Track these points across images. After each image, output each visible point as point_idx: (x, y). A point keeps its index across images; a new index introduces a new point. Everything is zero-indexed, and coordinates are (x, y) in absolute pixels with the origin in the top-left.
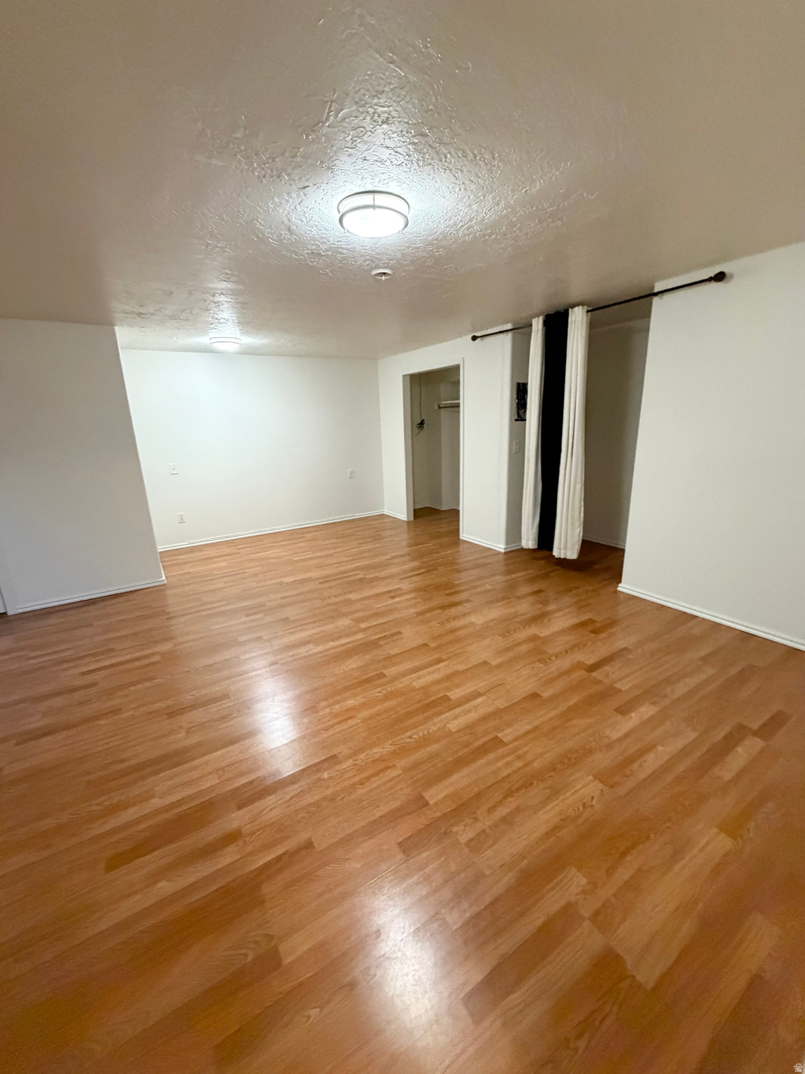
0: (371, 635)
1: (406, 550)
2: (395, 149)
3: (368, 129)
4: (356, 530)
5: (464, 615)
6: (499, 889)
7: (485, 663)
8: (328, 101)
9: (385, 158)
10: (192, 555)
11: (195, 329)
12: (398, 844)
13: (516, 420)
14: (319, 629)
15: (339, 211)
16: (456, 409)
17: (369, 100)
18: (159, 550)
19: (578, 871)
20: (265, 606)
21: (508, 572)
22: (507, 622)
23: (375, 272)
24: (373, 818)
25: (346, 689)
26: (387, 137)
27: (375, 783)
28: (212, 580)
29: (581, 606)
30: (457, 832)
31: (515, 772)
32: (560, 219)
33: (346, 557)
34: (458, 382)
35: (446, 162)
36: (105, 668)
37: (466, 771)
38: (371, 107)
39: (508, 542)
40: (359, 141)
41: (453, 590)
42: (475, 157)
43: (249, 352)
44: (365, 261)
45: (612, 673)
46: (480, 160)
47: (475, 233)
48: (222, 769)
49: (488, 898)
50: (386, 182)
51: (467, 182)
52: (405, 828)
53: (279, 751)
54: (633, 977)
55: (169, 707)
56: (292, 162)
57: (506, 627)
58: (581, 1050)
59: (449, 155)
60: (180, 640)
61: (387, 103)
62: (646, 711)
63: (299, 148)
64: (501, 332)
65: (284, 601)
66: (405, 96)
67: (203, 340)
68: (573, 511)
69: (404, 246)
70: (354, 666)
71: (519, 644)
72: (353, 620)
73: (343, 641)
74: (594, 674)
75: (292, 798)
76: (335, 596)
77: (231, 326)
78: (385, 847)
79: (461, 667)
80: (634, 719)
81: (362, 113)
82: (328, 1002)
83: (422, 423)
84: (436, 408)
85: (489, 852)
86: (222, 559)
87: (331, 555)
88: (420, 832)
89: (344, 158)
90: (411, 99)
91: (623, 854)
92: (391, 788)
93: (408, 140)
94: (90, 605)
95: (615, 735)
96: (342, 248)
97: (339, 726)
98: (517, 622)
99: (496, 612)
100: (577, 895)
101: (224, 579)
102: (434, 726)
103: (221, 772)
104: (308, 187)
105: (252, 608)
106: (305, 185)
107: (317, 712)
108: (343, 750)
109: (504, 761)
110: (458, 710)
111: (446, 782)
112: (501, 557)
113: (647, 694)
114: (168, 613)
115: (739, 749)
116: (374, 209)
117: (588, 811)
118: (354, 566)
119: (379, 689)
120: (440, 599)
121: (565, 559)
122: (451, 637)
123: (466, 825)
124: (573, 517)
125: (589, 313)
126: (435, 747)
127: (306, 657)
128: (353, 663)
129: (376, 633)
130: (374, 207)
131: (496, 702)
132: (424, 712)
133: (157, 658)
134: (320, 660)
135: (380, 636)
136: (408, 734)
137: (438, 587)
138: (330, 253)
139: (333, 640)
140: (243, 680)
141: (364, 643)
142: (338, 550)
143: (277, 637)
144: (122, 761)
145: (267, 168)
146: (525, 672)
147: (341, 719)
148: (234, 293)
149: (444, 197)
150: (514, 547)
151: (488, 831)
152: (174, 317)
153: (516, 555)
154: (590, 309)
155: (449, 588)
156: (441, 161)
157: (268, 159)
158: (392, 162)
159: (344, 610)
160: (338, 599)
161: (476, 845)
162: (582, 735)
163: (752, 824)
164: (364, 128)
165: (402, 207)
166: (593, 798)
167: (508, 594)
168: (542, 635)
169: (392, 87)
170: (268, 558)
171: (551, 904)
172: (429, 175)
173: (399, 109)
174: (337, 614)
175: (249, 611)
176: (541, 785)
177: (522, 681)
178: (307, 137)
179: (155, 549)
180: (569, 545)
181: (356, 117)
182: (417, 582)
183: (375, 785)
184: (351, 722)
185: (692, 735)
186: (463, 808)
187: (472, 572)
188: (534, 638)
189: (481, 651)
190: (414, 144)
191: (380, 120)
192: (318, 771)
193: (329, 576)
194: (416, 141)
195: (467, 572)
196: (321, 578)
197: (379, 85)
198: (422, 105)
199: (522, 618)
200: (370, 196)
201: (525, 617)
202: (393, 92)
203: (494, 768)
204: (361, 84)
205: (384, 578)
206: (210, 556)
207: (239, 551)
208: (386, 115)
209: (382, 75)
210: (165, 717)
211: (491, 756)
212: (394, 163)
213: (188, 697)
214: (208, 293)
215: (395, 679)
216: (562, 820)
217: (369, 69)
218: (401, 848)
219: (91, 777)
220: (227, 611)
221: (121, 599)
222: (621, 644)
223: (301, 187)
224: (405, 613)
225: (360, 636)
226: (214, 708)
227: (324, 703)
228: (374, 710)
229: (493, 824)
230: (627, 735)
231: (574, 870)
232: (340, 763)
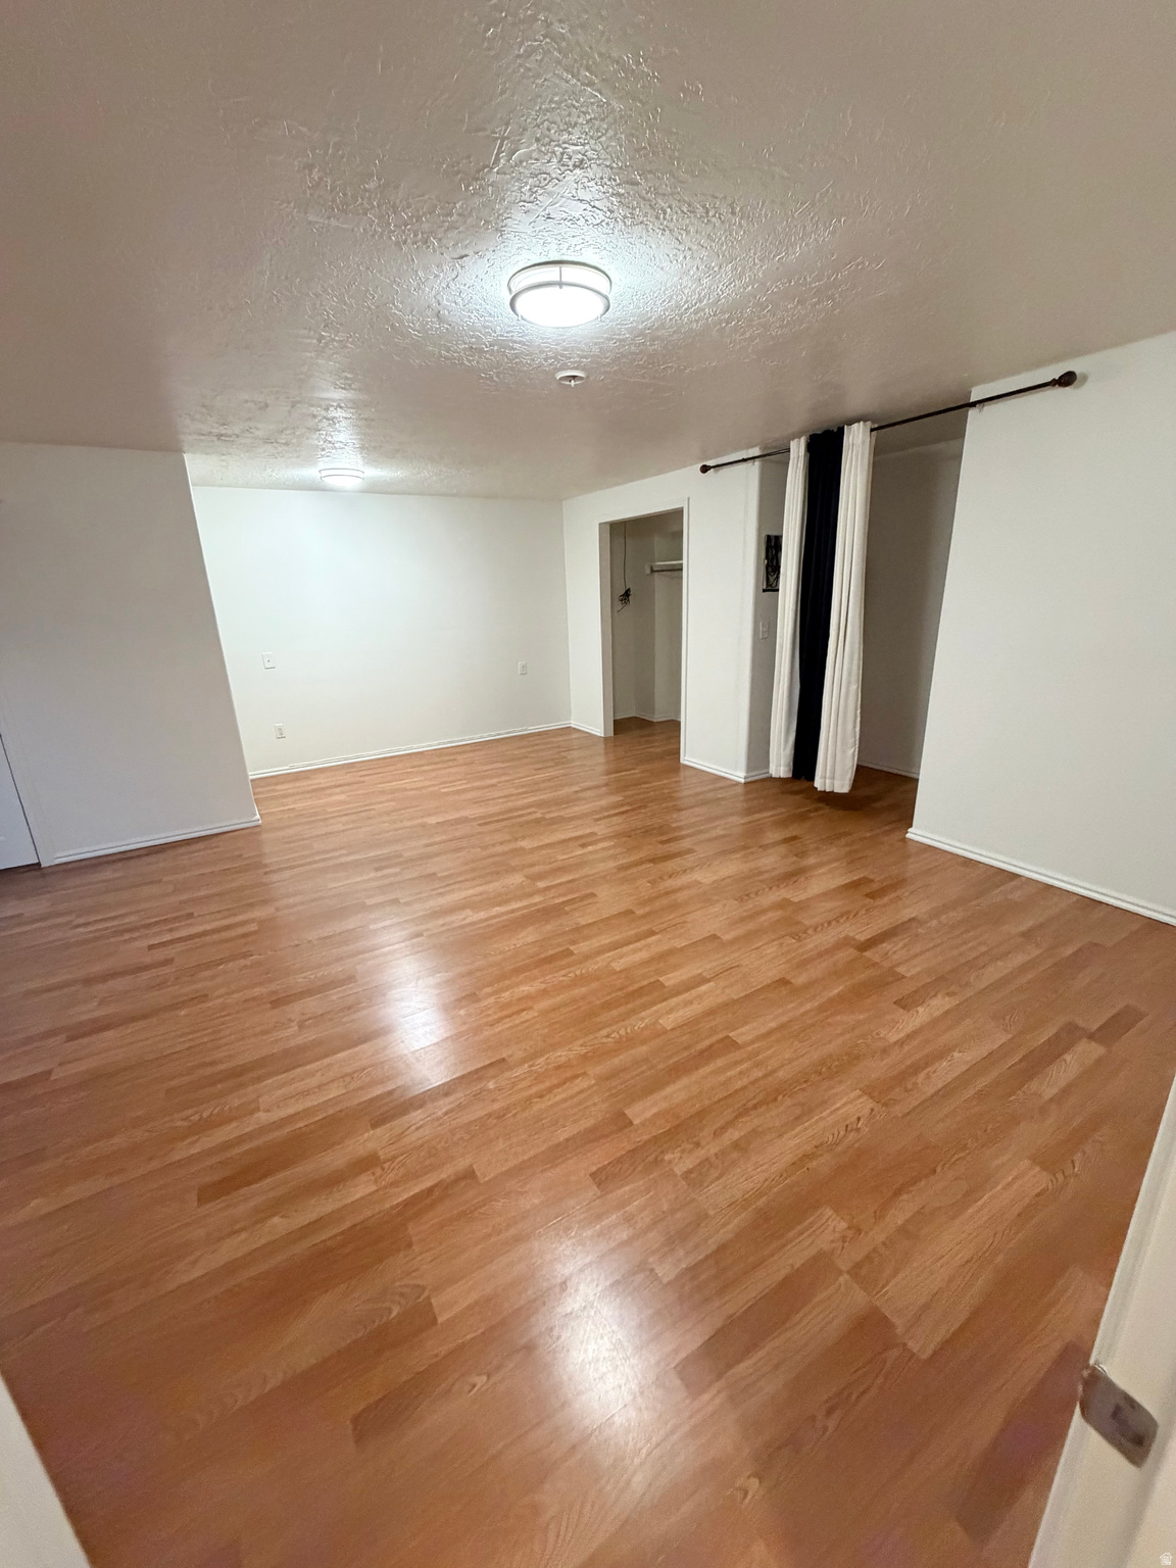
0: (553, 898)
1: (604, 779)
2: (592, 203)
3: (554, 176)
4: (529, 749)
5: (685, 871)
6: (725, 1234)
7: (714, 937)
8: (497, 138)
9: (577, 215)
10: (298, 784)
11: (298, 457)
12: (593, 1175)
13: (764, 591)
14: (479, 889)
15: (510, 290)
16: (675, 574)
17: (555, 137)
18: (251, 777)
19: (835, 1211)
20: (401, 856)
21: (749, 811)
22: (747, 882)
23: (559, 375)
24: (556, 1142)
25: (517, 971)
26: (580, 186)
27: (559, 1095)
28: (326, 819)
29: (852, 860)
30: (670, 1162)
31: (753, 1083)
32: (832, 297)
33: (517, 788)
34: (680, 534)
35: (664, 219)
36: (180, 940)
37: (684, 1082)
38: (559, 146)
39: (750, 768)
40: (540, 192)
41: (671, 836)
42: (707, 212)
43: (374, 489)
44: (546, 360)
45: (894, 949)
46: (714, 216)
47: (707, 319)
48: (351, 1075)
49: (712, 1245)
50: (578, 248)
51: (695, 248)
52: (599, 1156)
53: (426, 1053)
54: (905, 1345)
55: (274, 993)
56: (444, 221)
57: (744, 888)
58: (830, 1429)
59: (669, 210)
60: (285, 902)
61: (582, 141)
62: (940, 1004)
63: (455, 203)
64: (744, 460)
65: (429, 849)
66: (607, 130)
67: (310, 473)
68: (845, 722)
69: (602, 337)
70: (530, 939)
71: (764, 911)
72: (527, 877)
73: (514, 905)
74: (868, 954)
75: (446, 1113)
76: (502, 843)
77: (351, 452)
78: (573, 1178)
79: (679, 943)
80: (922, 1015)
81: (545, 154)
82: (499, 1368)
83: (627, 594)
84: (648, 571)
85: (713, 1188)
86: (338, 790)
87: (493, 786)
88: (619, 1160)
89: (518, 215)
90: (615, 135)
91: (898, 1193)
92: (580, 1103)
93: (610, 190)
94: (157, 852)
95: (894, 1037)
96: (515, 342)
97: (509, 1019)
98: (761, 881)
99: (731, 867)
100: (832, 1241)
101: (345, 819)
102: (640, 1022)
103: (348, 1079)
104: (466, 256)
105: (383, 860)
106: (463, 253)
107: (479, 1000)
108: (515, 1052)
109: (738, 1069)
110: (674, 1001)
111: (656, 1096)
112: (740, 790)
113: (940, 982)
114: (266, 866)
115: (1068, 1057)
116: (561, 287)
117: (852, 1136)
118: (526, 801)
119: (563, 972)
120: (650, 848)
121: (833, 792)
122: (665, 901)
123: (683, 1151)
124: (844, 730)
125: (874, 433)
126: (642, 1050)
127: (462, 927)
128: (528, 936)
129: (560, 896)
130: (560, 284)
131: (728, 991)
132: (626, 1004)
133: (253, 927)
134: (482, 931)
135: (565, 899)
136: (604, 1032)
137: (647, 832)
138: (496, 348)
139: (499, 904)
140: (374, 958)
141: (544, 909)
142: (503, 778)
143: (420, 899)
144: (213, 1063)
145: (409, 230)
146: (772, 950)
147: (509, 1011)
148: (355, 405)
149: (662, 269)
150: (758, 775)
151: (713, 1159)
152: (267, 441)
153: (761, 787)
154: (876, 426)
155: (664, 833)
156: (657, 218)
157: (411, 218)
158: (587, 220)
159: (514, 862)
160: (506, 848)
161: (695, 1178)
162: (848, 1036)
163: (1079, 1154)
164: (549, 174)
165: (600, 283)
166: (859, 1119)
167: (749, 841)
168: (796, 900)
169: (588, 117)
170: (406, 790)
171: (795, 1254)
172: (641, 237)
173: (599, 147)
174: (501, 868)
175: (380, 864)
176: (789, 1102)
177: (765, 962)
178: (467, 187)
179: (246, 776)
180: (837, 773)
181: (537, 160)
182: (618, 823)
183: (558, 1098)
184: (525, 1016)
185: (1003, 1038)
186: (681, 1129)
187: (697, 810)
188: (783, 904)
189: (709, 920)
190: (618, 195)
191: (571, 163)
192: (480, 1079)
193: (490, 816)
194: (622, 191)
195: (691, 810)
196: (481, 818)
197: (569, 115)
198: (631, 142)
199: (766, 876)
200: (555, 269)
201: (773, 874)
202: (591, 124)
203: (722, 1078)
204: (545, 115)
205: (571, 819)
206: (321, 786)
207: (362, 779)
208: (580, 156)
209: (574, 102)
210: (269, 1006)
211: (720, 1062)
212: (590, 222)
213: (300, 980)
214: (320, 406)
215: (587, 957)
216: (816, 1147)
217: (556, 94)
218: (594, 1179)
219: (173, 1083)
220: (347, 863)
221: (200, 845)
222: (907, 913)
223: (457, 256)
224: (601, 867)
225: (537, 899)
226: (334, 995)
227: (488, 990)
228: (559, 999)
229: (720, 1151)
230: (910, 1036)
231: (829, 1212)
232: (510, 1069)
